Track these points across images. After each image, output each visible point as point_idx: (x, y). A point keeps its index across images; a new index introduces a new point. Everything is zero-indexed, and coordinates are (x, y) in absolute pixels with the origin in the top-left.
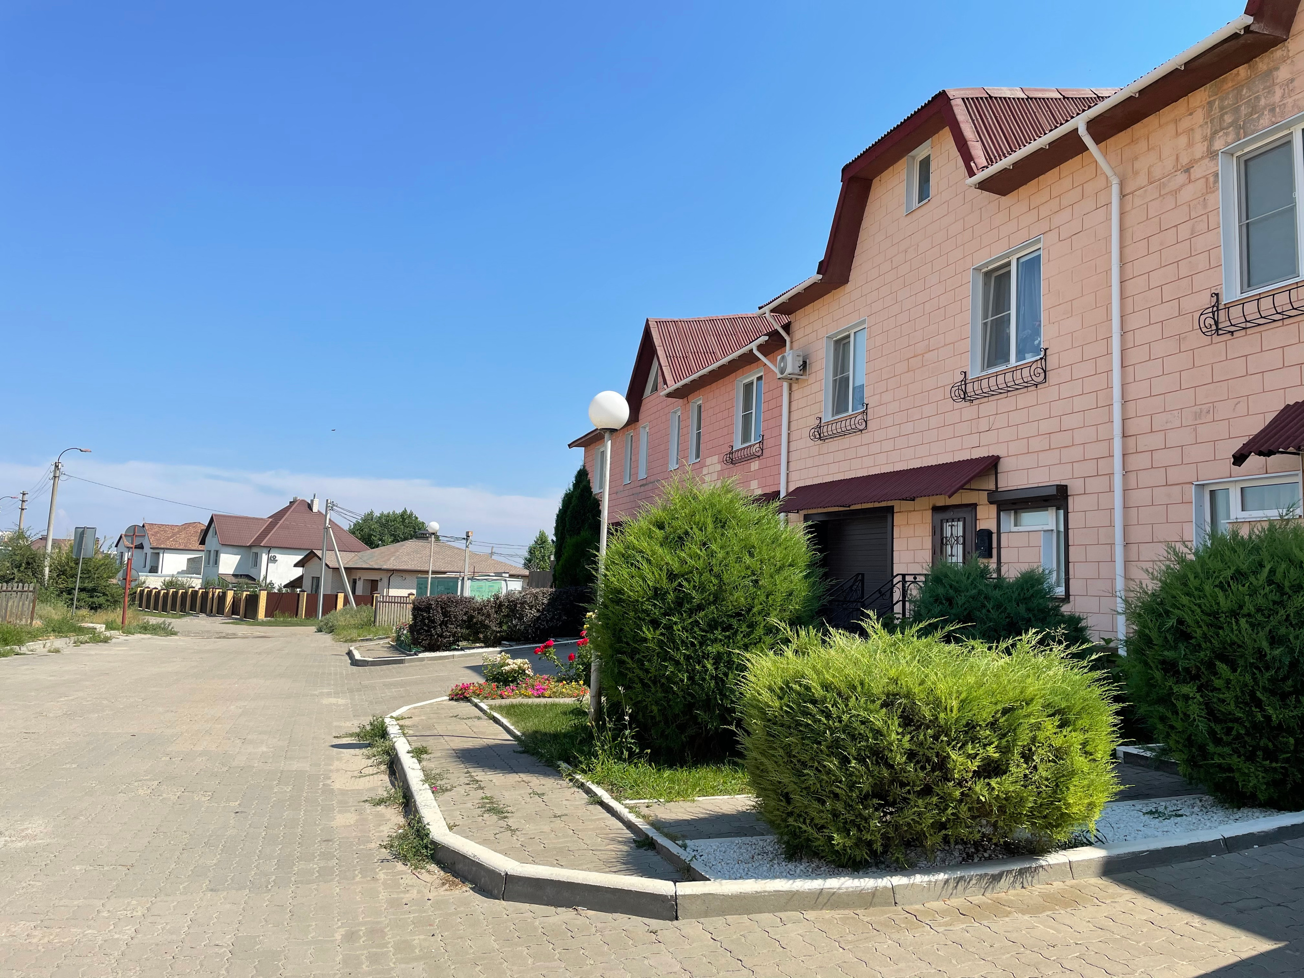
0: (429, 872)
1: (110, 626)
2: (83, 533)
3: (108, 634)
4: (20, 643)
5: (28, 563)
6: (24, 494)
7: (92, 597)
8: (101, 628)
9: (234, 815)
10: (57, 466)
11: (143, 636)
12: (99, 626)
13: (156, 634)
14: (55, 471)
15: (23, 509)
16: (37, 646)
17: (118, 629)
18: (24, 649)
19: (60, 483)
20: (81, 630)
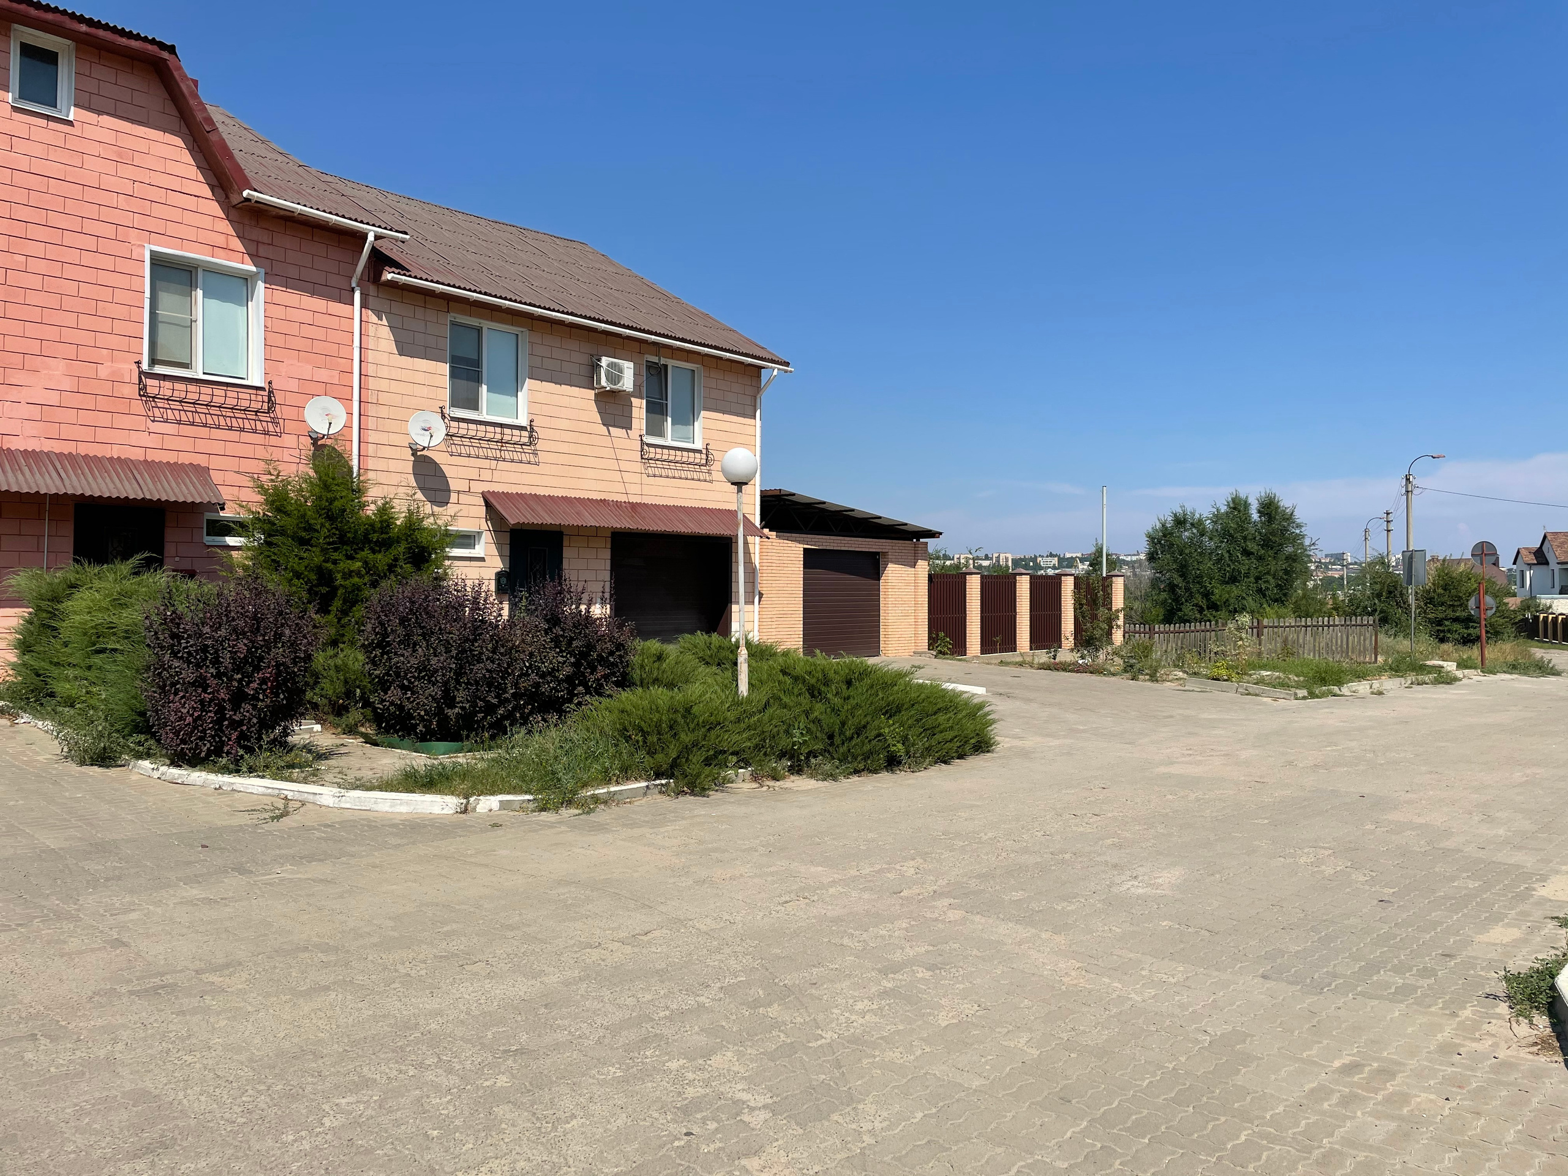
0: (1531, 1023)
1: (1462, 665)
2: (1411, 558)
3: (1459, 674)
4: (1339, 683)
5: (1390, 592)
6: (1388, 514)
7: (1467, 628)
8: (1450, 666)
9: (1376, 902)
10: (1408, 480)
11: (1507, 676)
12: (1450, 663)
13: (1525, 674)
14: (1406, 485)
15: (1388, 531)
16: (1362, 687)
17: (1475, 668)
18: (1345, 690)
19: (1414, 498)
20: (1421, 669)
